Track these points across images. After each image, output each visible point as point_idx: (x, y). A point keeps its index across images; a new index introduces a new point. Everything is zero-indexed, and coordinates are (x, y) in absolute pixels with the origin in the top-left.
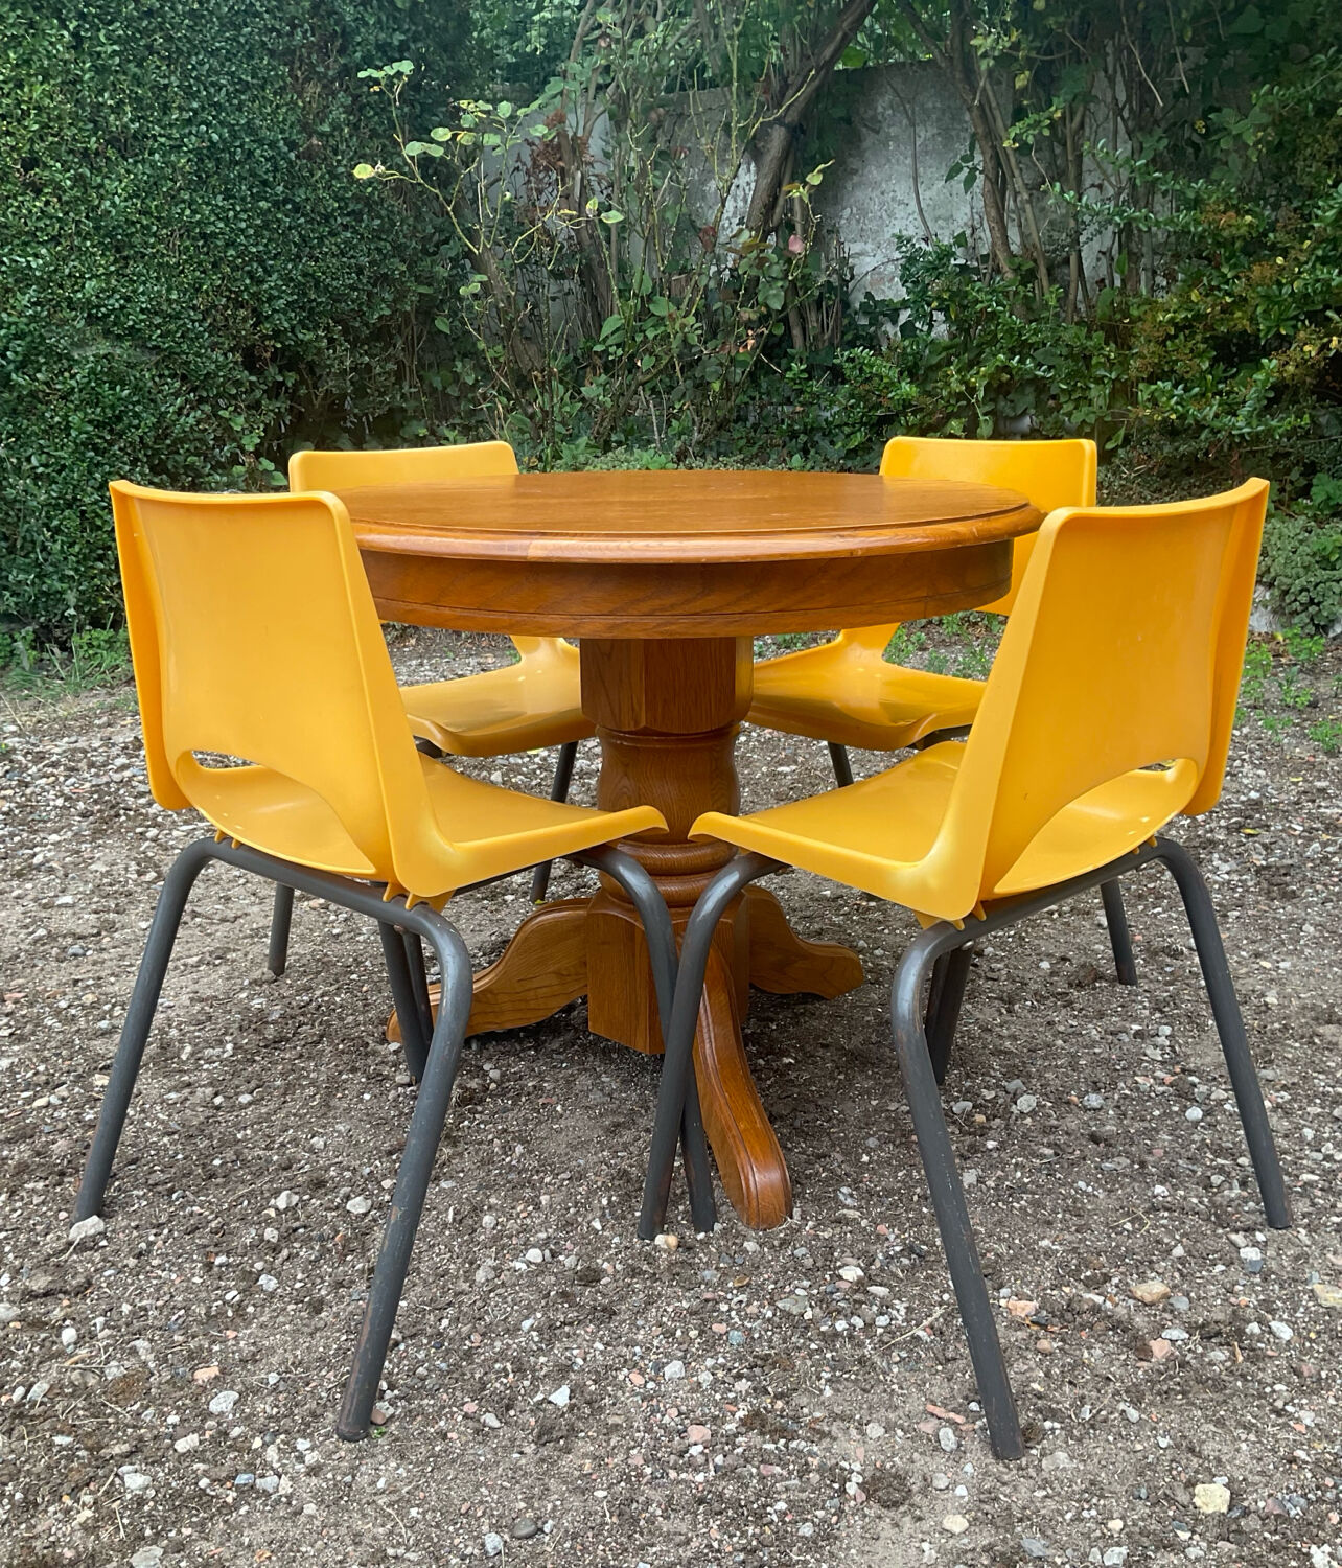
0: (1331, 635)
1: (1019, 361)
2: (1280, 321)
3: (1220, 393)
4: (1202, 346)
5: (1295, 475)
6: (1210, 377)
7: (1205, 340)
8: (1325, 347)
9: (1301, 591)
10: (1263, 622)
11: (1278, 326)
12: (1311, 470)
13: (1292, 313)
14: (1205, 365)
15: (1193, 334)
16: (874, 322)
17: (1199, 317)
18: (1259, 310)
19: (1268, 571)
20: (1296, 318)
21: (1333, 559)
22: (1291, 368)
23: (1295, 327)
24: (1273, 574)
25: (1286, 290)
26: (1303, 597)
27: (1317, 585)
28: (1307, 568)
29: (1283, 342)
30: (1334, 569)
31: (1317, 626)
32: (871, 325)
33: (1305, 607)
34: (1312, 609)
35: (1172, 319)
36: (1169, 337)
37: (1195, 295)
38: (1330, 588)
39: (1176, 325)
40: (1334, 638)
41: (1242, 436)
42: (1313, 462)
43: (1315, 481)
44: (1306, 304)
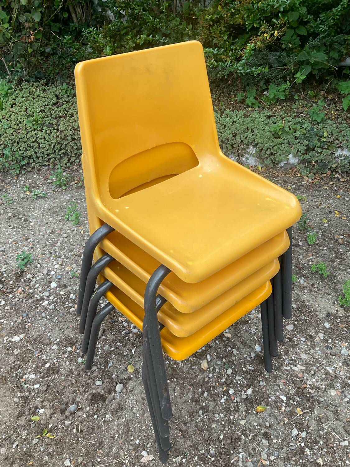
0: (279, 166)
1: (153, 37)
2: (253, 21)
3: (232, 50)
4: (224, 29)
5: (262, 84)
6: (228, 43)
7: (225, 27)
8: (272, 35)
9: (267, 149)
10: (253, 161)
11: (253, 23)
12: (268, 81)
13: (258, 17)
14: (225, 38)
15: (220, 25)
16: (104, 10)
17: (222, 17)
18: (245, 16)
19: (254, 141)
20: (260, 19)
21: (280, 134)
22: (259, 44)
23: (259, 23)
24: (256, 142)
25: (255, 6)
26: (269, 152)
27: (274, 146)
28: (269, 139)
29: (255, 31)
30: (280, 138)
31: (274, 163)
32: (102, 11)
33: (269, 156)
34: (272, 157)
35: (211, 18)
36: (210, 26)
37: (219, 8)
38: (279, 148)
39: (213, 21)
40: (281, 167)
41: (241, 73)
42: (268, 79)
43: (269, 87)
44: (264, 13)
